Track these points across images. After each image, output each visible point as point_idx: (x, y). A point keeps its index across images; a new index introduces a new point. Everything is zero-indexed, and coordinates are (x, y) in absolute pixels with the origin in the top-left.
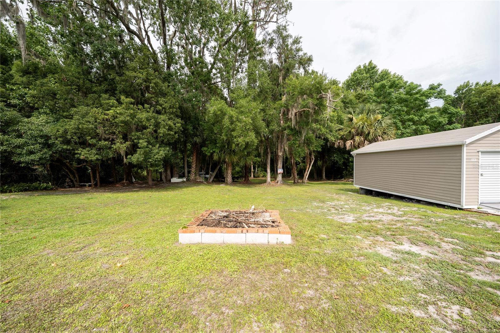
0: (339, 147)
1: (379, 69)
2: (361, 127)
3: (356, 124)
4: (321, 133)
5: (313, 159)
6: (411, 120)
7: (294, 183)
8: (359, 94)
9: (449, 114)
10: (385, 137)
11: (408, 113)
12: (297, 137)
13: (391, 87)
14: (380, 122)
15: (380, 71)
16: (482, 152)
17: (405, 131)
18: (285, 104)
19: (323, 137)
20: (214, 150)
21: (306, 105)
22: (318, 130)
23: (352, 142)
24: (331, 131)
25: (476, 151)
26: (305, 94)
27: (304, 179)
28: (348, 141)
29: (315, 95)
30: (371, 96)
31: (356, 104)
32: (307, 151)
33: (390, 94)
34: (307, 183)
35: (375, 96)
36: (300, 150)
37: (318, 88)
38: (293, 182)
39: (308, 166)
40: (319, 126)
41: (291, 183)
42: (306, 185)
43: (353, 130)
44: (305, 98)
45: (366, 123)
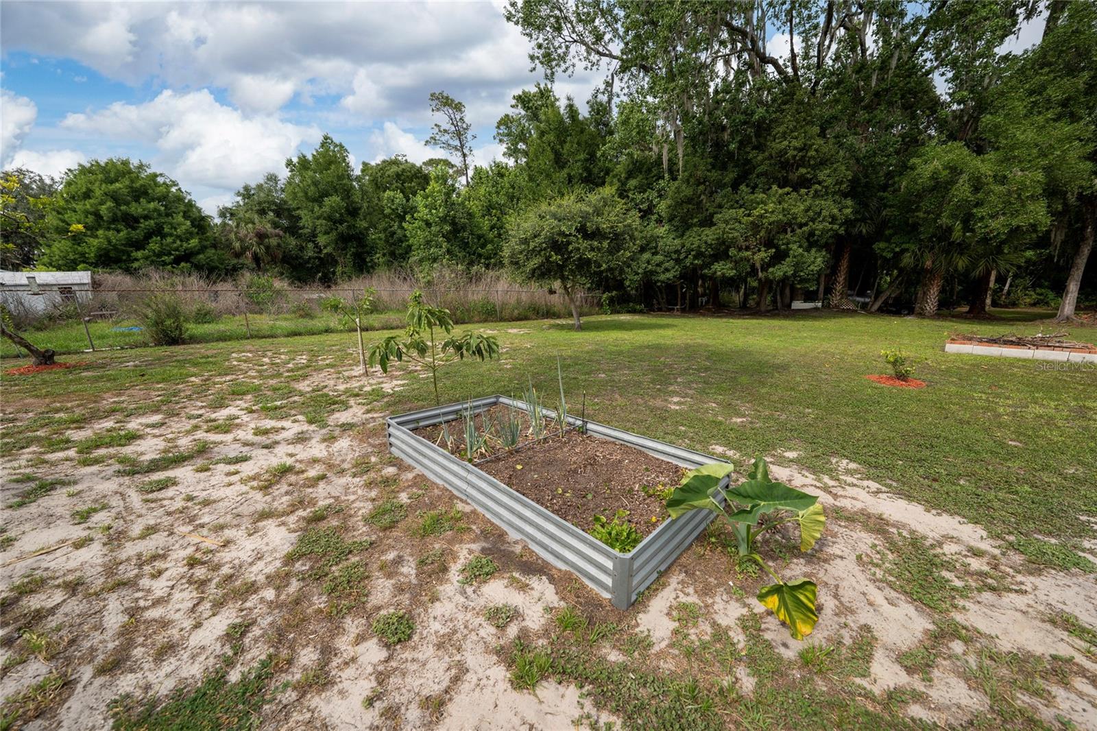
20: (904, 246)
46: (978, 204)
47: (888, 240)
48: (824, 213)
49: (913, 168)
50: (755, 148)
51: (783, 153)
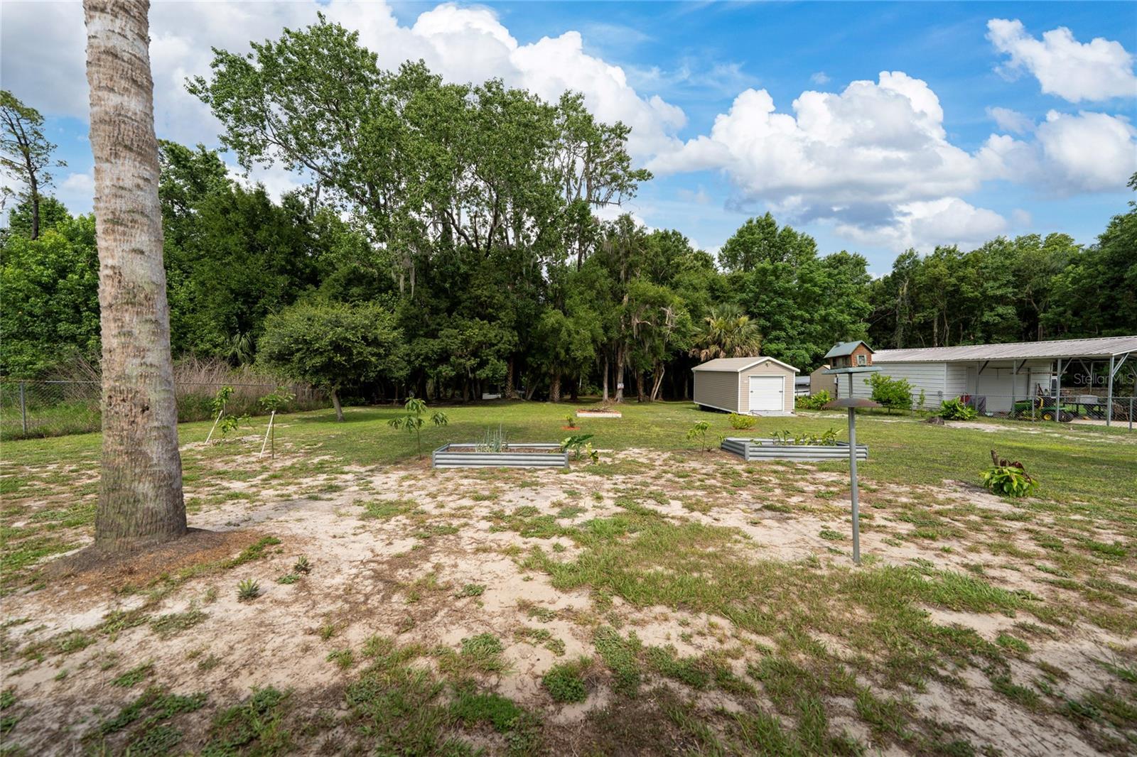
0: (694, 356)
1: (778, 227)
2: (717, 334)
3: (714, 329)
5: (663, 370)
7: (640, 401)
10: (745, 347)
16: (752, 377)
18: (626, 310)
20: (541, 361)
23: (708, 353)
25: (747, 376)
26: (648, 303)
27: (652, 397)
28: (705, 350)
34: (655, 401)
39: (657, 381)
41: (637, 401)
42: (654, 404)
43: (709, 337)
44: (648, 308)
45: (723, 330)
46: (571, 343)
47: (533, 356)
48: (505, 339)
49: (543, 319)
50: (460, 289)
51: (478, 297)
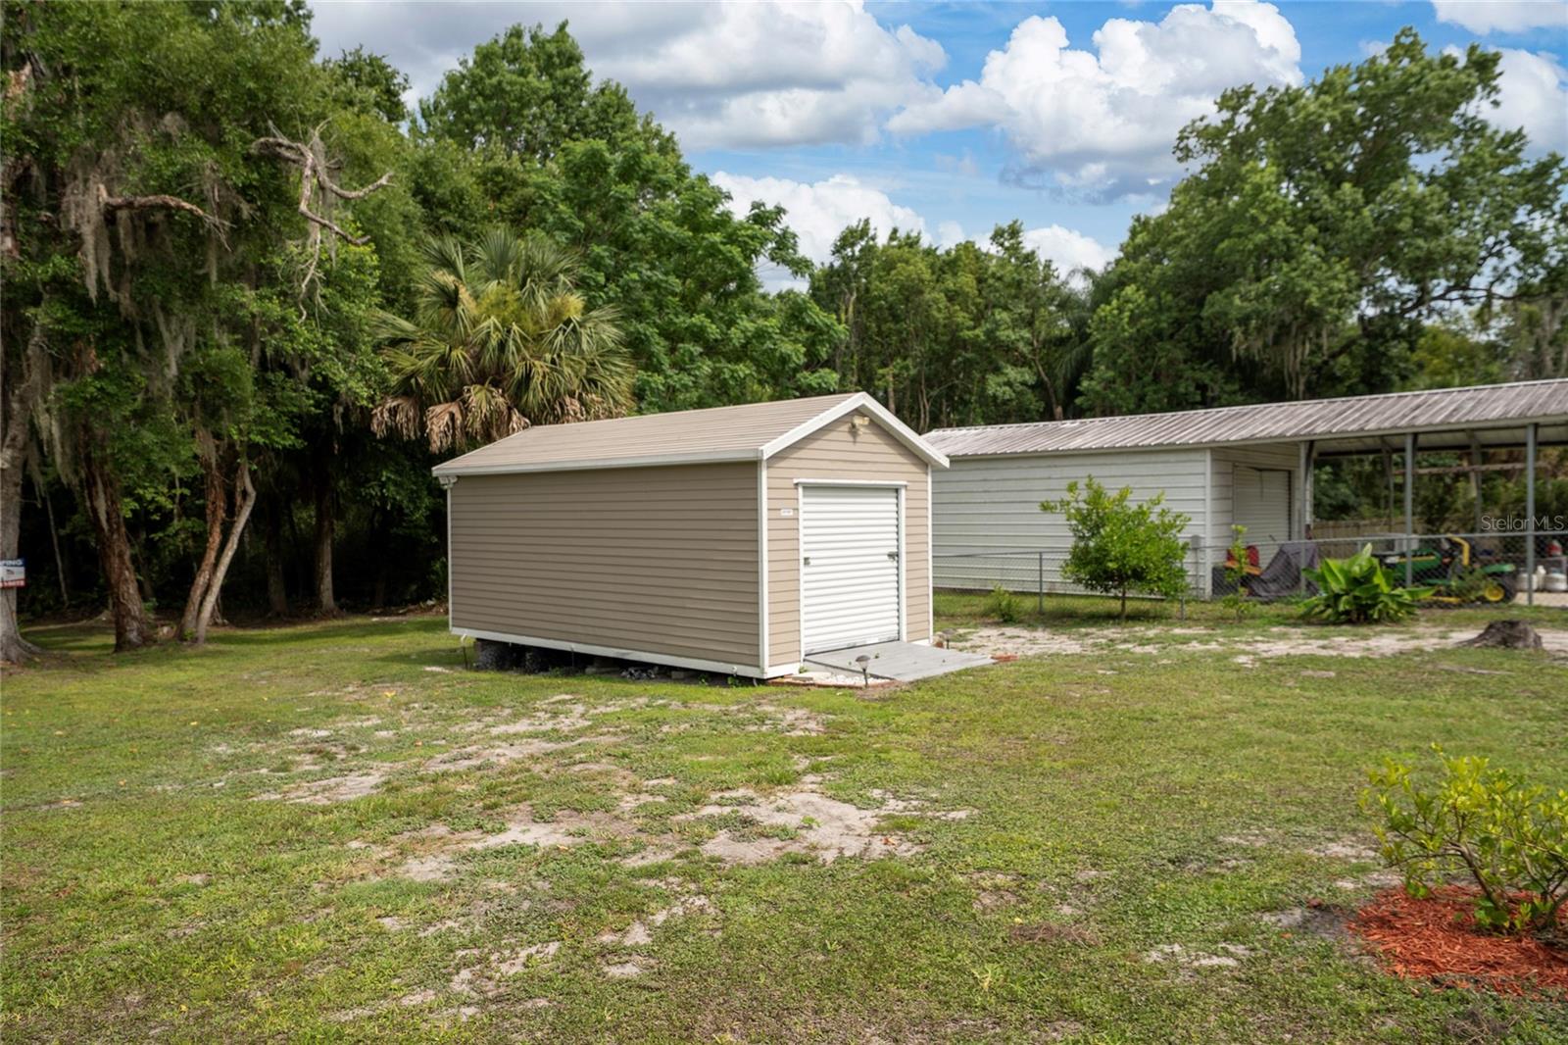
0: (393, 432)
1: (590, 72)
2: (494, 342)
3: (475, 322)
4: (288, 346)
5: (245, 494)
6: (698, 335)
7: (121, 645)
8: (498, 171)
9: (809, 328)
10: (592, 400)
11: (689, 304)
12: (126, 357)
13: (626, 174)
14: (574, 330)
15: (593, 87)
16: (807, 488)
17: (676, 378)
18: (28, 132)
19: (305, 374)
21: (179, 175)
22: (273, 330)
23: (458, 416)
24: (351, 346)
25: (790, 484)
26: (171, 106)
27: (190, 617)
28: (438, 409)
29: (232, 132)
30: (548, 196)
31: (485, 217)
32: (205, 447)
33: (620, 205)
34: (208, 640)
35: (567, 199)
36: (148, 437)
37: (252, 95)
38: (112, 640)
39: (216, 539)
40: (275, 309)
41: (105, 647)
42: (206, 654)
43: (458, 354)
44: (174, 131)
45: (515, 327)
